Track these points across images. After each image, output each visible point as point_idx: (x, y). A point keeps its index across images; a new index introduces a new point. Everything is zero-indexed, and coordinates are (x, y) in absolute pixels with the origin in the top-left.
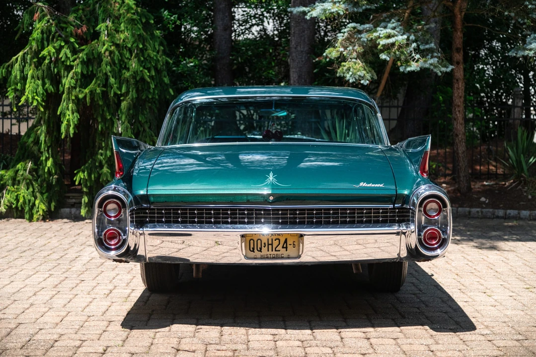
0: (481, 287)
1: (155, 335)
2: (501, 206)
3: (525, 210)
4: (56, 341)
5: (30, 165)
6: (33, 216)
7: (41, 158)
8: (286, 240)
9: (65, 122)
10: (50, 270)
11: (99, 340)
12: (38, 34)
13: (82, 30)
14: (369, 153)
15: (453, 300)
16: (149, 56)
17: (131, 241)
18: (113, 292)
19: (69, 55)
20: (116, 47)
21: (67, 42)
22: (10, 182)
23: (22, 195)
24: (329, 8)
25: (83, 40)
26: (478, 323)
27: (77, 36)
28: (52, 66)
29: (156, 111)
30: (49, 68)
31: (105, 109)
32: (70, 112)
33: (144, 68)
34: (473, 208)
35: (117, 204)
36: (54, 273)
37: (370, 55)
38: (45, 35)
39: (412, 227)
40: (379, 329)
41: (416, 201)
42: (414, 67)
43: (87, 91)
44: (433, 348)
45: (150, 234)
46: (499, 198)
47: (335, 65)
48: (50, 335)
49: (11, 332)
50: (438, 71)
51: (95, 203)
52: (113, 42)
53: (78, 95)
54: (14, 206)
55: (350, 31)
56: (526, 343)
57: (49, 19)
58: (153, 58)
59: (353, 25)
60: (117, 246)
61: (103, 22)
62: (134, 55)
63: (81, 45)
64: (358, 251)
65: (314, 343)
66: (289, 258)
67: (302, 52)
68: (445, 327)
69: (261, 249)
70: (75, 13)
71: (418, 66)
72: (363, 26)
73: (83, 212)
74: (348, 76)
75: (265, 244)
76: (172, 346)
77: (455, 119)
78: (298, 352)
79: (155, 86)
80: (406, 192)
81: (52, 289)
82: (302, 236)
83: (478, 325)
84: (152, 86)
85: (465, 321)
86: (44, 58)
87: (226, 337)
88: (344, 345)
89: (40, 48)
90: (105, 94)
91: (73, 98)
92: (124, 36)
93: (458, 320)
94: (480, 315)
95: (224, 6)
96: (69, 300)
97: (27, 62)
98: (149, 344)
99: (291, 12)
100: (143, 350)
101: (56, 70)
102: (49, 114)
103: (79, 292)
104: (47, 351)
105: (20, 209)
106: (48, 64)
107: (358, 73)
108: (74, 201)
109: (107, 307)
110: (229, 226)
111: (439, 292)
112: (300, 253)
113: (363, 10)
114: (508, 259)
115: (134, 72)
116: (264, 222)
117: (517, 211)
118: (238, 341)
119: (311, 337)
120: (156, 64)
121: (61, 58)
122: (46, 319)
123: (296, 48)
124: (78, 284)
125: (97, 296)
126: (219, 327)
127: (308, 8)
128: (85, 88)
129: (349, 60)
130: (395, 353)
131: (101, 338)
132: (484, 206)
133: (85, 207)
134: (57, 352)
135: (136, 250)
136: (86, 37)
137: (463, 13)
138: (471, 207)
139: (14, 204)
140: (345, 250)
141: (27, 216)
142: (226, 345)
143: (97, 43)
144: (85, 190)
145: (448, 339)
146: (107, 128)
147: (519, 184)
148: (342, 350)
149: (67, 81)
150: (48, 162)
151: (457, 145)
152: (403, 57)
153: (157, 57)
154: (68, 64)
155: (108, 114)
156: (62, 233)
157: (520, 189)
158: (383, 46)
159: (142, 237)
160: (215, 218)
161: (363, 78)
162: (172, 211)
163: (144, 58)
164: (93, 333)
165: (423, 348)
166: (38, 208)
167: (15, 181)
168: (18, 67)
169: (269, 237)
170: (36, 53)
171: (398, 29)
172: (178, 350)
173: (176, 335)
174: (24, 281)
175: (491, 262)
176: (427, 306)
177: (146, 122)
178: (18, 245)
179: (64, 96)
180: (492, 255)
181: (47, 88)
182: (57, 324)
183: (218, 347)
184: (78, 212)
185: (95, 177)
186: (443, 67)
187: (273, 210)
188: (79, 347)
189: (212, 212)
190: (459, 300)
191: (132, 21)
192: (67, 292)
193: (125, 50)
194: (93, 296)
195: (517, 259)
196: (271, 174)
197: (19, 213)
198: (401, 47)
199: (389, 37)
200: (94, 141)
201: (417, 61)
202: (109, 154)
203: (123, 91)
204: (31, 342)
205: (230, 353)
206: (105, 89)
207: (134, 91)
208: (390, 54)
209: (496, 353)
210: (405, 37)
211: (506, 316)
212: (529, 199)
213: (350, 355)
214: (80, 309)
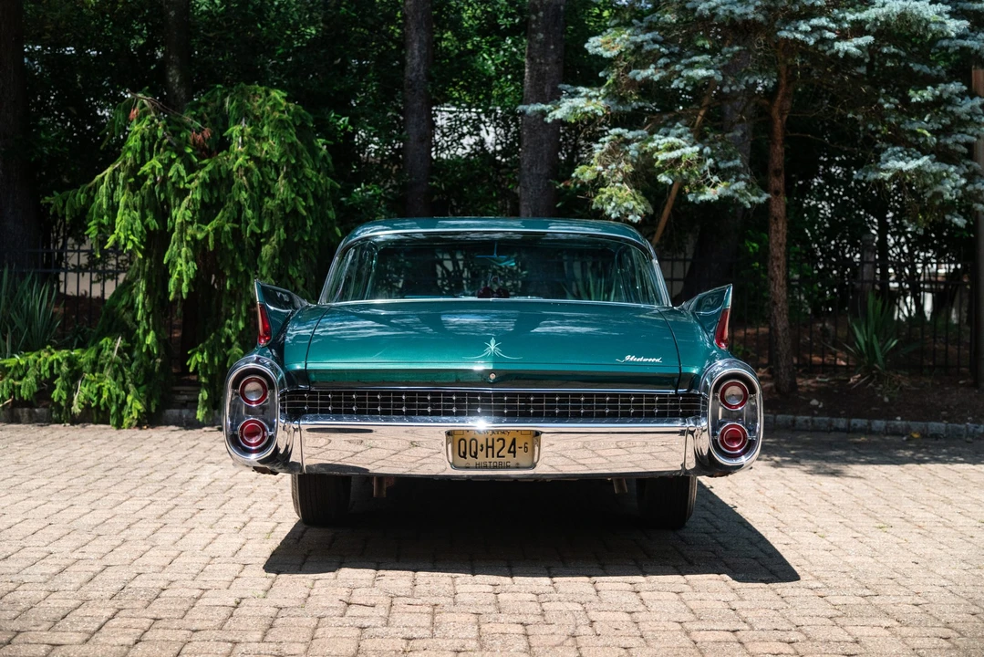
0: (811, 525)
1: (313, 584)
2: (843, 412)
3: (879, 419)
4: (164, 590)
5: (119, 342)
6: (123, 421)
7: (137, 331)
8: (514, 440)
9: (175, 276)
10: (150, 495)
11: (228, 588)
12: (136, 141)
13: (203, 136)
14: (641, 316)
15: (767, 542)
16: (305, 176)
17: (281, 440)
18: (248, 525)
19: (183, 173)
20: (255, 162)
21: (181, 154)
22: (88, 367)
23: (106, 387)
24: (581, 106)
25: (205, 152)
26: (803, 572)
27: (196, 146)
28: (157, 189)
29: (315, 261)
30: (152, 191)
31: (237, 256)
32: (184, 260)
33: (298, 194)
34: (799, 415)
35: (260, 382)
36: (157, 499)
37: (643, 177)
39: (704, 424)
40: (652, 577)
41: (709, 384)
42: (710, 194)
43: (209, 228)
44: (737, 605)
45: (309, 430)
46: (840, 400)
47: (590, 193)
48: (154, 582)
49: (95, 576)
50: (747, 202)
51: (227, 382)
52: (249, 154)
53: (195, 235)
54: (93, 405)
55: (613, 140)
56: (876, 600)
57: (154, 118)
58: (311, 179)
59: (618, 130)
60: (260, 446)
61: (236, 124)
62: (282, 175)
63: (201, 158)
65: (555, 596)
66: (518, 467)
67: (539, 175)
68: (754, 578)
69: (476, 453)
70: (193, 110)
71: (715, 193)
72: (632, 133)
73: (200, 415)
74: (609, 209)
75: (482, 446)
76: (340, 598)
77: (772, 279)
79: (314, 222)
80: (695, 371)
81: (155, 521)
82: (537, 434)
83: (803, 574)
84: (309, 223)
85: (784, 571)
86: (145, 177)
87: (421, 588)
88: (601, 601)
89: (138, 162)
90: (237, 234)
91: (189, 238)
92: (270, 147)
93: (774, 568)
94: (807, 562)
95: (420, 104)
96: (181, 535)
97: (119, 184)
98: (305, 596)
99: (523, 113)
100: (297, 603)
101: (162, 196)
102: (151, 263)
103: (196, 525)
104: (150, 603)
105: (103, 408)
106: (150, 186)
107: (625, 204)
108: (186, 397)
109: (239, 546)
110: (429, 418)
111: (745, 530)
112: (536, 460)
113: (633, 108)
114: (852, 488)
115: (282, 201)
116: (482, 412)
117: (866, 421)
118: (439, 593)
119: (551, 589)
120: (316, 189)
121: (171, 177)
122: (146, 559)
123: (529, 170)
124: (194, 514)
125: (224, 531)
126: (411, 573)
127: (549, 106)
128: (207, 225)
129: (611, 184)
130: (678, 611)
131: (232, 587)
132: (816, 412)
133: (204, 407)
134: (166, 604)
135: (287, 454)
136: (210, 147)
137: (785, 117)
138: (796, 414)
139: (93, 401)
140: (599, 456)
141: (113, 421)
142: (422, 598)
143: (226, 155)
144: (203, 380)
145: (757, 593)
146: (239, 286)
147: (869, 380)
148: (596, 607)
149: (180, 213)
150: (147, 337)
151: (775, 318)
152: (693, 180)
153: (317, 178)
154: (182, 186)
155: (241, 264)
156: (167, 445)
157: (871, 387)
158: (664, 162)
159: (297, 434)
160: (407, 406)
161: (632, 211)
162: (343, 395)
163: (298, 179)
164: (218, 579)
165: (719, 605)
166: (131, 407)
167: (96, 366)
168: (104, 191)
169: (487, 436)
170: (134, 170)
171: (685, 138)
172: (349, 604)
173: (345, 584)
174: (110, 509)
175: (826, 491)
176: (726, 549)
177: (300, 277)
178: (101, 461)
179: (174, 235)
180: (828, 483)
181: (148, 224)
182: (164, 567)
183: (410, 600)
184: (192, 414)
185: (219, 361)
186: (753, 195)
187: (496, 395)
188: (198, 598)
189: (404, 397)
190: (776, 543)
191: (281, 124)
192: (178, 525)
193: (268, 167)
194: (218, 530)
195: (866, 487)
196: (493, 341)
197: (101, 415)
198: (691, 165)
199: (671, 148)
200: (219, 306)
201: (714, 186)
202: (241, 325)
203: (265, 229)
204: (126, 590)
205: (430, 609)
206: (237, 226)
207: (282, 230)
208: (673, 174)
209: (830, 612)
210: (697, 149)
211: (848, 564)
212: (885, 403)
213: (610, 614)
214: (199, 548)
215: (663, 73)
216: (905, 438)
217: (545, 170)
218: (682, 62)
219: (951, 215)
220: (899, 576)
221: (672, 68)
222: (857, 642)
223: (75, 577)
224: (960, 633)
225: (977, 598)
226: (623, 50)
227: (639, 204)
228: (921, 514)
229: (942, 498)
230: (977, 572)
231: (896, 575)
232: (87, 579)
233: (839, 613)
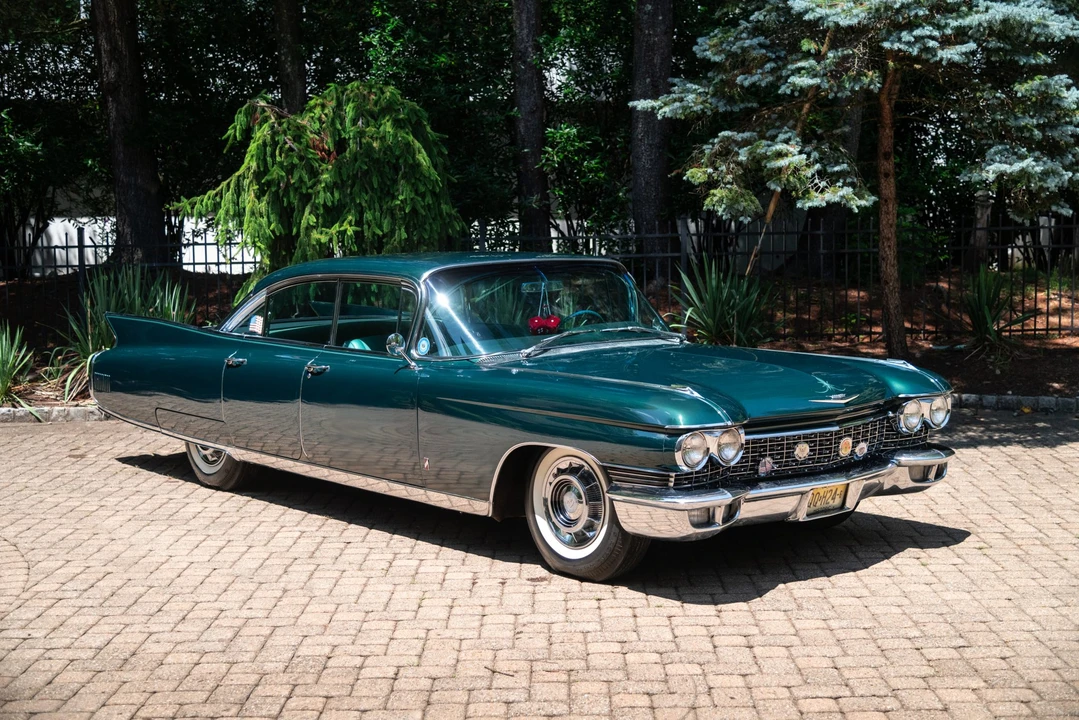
1: (460, 643)
4: (329, 658)
10: (299, 523)
11: (385, 655)
12: (258, 148)
18: (393, 564)
19: (306, 178)
20: (373, 163)
21: (302, 158)
24: (690, 105)
25: (325, 155)
27: (315, 148)
28: (281, 195)
30: (276, 198)
33: (416, 194)
38: (268, 148)
42: (817, 200)
43: (332, 231)
44: (841, 662)
47: (701, 191)
48: (319, 648)
49: (266, 642)
50: (854, 207)
52: (368, 156)
53: (320, 239)
55: (721, 141)
56: (968, 653)
57: (274, 123)
59: (727, 133)
61: (353, 126)
62: (400, 175)
63: (321, 161)
65: (676, 656)
67: (650, 145)
70: (311, 112)
71: (823, 200)
72: (741, 135)
74: (720, 210)
76: (485, 664)
77: (883, 259)
78: (655, 673)
81: (309, 561)
86: (268, 184)
88: (717, 660)
89: (262, 169)
90: (359, 236)
91: (314, 242)
93: (876, 611)
96: (334, 581)
97: (244, 190)
98: (454, 662)
99: (634, 110)
100: (448, 672)
101: (286, 200)
103: (346, 567)
104: (319, 675)
106: (274, 193)
107: (736, 206)
109: (388, 595)
113: (741, 110)
114: (958, 490)
117: (978, 395)
120: (434, 187)
121: (294, 183)
122: (308, 617)
123: (641, 140)
124: (342, 550)
125: (373, 574)
127: (659, 103)
128: (330, 228)
129: (722, 185)
130: (787, 673)
131: (388, 652)
134: (333, 677)
136: (329, 148)
137: (893, 102)
142: (558, 661)
143: (345, 158)
147: (982, 351)
148: (714, 669)
149: (304, 218)
152: (800, 186)
154: (304, 192)
157: (984, 359)
158: (771, 170)
161: (743, 212)
163: (415, 178)
164: (375, 642)
165: (826, 663)
168: (230, 197)
170: (257, 177)
171: (792, 143)
173: (488, 645)
174: (265, 545)
179: (300, 240)
181: (274, 229)
182: (325, 627)
183: (548, 666)
186: (860, 199)
188: (361, 668)
191: (396, 122)
192: (329, 567)
193: (387, 167)
194: (367, 573)
198: (798, 170)
199: (780, 155)
201: (822, 191)
203: (386, 230)
204: (296, 660)
205: (564, 677)
207: (403, 230)
208: (781, 181)
209: (926, 671)
210: (804, 156)
211: (946, 603)
212: (997, 375)
213: (727, 678)
214: (353, 599)
215: (771, 78)
216: (1015, 414)
217: (657, 140)
218: (789, 67)
219: (1058, 205)
220: (992, 618)
221: (779, 72)
222: (946, 710)
223: (248, 644)
224: (1039, 694)
225: (1061, 647)
227: (749, 205)
228: (1021, 528)
229: (1044, 503)
230: (1065, 611)
231: (990, 618)
232: (260, 646)
233: (931, 671)
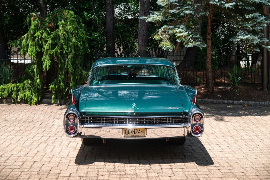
0: (217, 142)
1: (89, 167)
2: (226, 98)
3: (236, 100)
4: (50, 171)
5: (30, 81)
6: (31, 103)
7: (35, 79)
8: (140, 130)
9: (45, 64)
10: (42, 132)
11: (67, 170)
12: (33, 27)
13: (52, 25)
15: (205, 149)
16: (80, 36)
17: (79, 130)
18: (69, 144)
19: (46, 36)
20: (66, 32)
21: (45, 30)
22: (22, 88)
23: (27, 94)
24: (155, 18)
25: (52, 29)
27: (49, 27)
28: (39, 40)
29: (83, 59)
30: (38, 41)
31: (62, 58)
32: (47, 60)
33: (78, 41)
34: (214, 99)
36: (44, 134)
37: (173, 39)
38: (36, 27)
39: (189, 125)
40: (176, 164)
41: (191, 115)
42: (190, 45)
43: (54, 51)
44: (197, 173)
45: (86, 127)
46: (226, 95)
47: (158, 42)
48: (48, 168)
49: (32, 166)
50: (201, 47)
52: (64, 30)
53: (50, 53)
54: (23, 99)
55: (164, 28)
56: (233, 171)
57: (38, 20)
58: (81, 37)
59: (166, 26)
60: (74, 133)
61: (60, 21)
62: (73, 36)
63: (51, 31)
64: (168, 133)
65: (151, 171)
66: (141, 137)
67: (143, 30)
68: (202, 163)
69: (130, 133)
70: (48, 17)
71: (192, 45)
72: (169, 27)
73: (53, 101)
74: (163, 48)
75: (132, 131)
76: (96, 173)
77: (207, 63)
78: (145, 176)
79: (82, 48)
80: (187, 111)
81: (45, 143)
82: (146, 129)
83: (214, 162)
84: (81, 49)
85: (209, 160)
86: (36, 37)
87: (116, 168)
89: (34, 33)
90: (61, 53)
91: (48, 54)
92: (69, 27)
93: (207, 159)
94: (215, 157)
95: (110, 10)
96: (52, 149)
97: (29, 39)
98: (87, 172)
100: (85, 175)
101: (41, 42)
102: (38, 60)
103: (56, 145)
104: (47, 176)
105: (26, 100)
106: (37, 40)
107: (168, 46)
108: (48, 96)
109: (68, 153)
110: (118, 125)
112: (146, 135)
113: (170, 20)
114: (228, 126)
115: (74, 43)
116: (131, 123)
117: (232, 101)
118: (121, 170)
119: (150, 168)
120: (83, 39)
121: (43, 37)
122: (45, 159)
123: (141, 29)
124: (55, 140)
125: (64, 147)
126: (113, 163)
127: (147, 17)
129: (164, 40)
130: (182, 176)
131: (68, 169)
132: (219, 98)
133: (53, 99)
134: (52, 176)
136: (53, 27)
137: (211, 19)
139: (23, 98)
140: (163, 133)
142: (117, 172)
143: (58, 30)
144: (53, 92)
145: (203, 168)
146: (62, 66)
147: (234, 89)
148: (161, 175)
149: (46, 47)
150: (38, 80)
152: (186, 41)
153: (83, 36)
154: (46, 40)
155: (63, 61)
156: (44, 112)
157: (234, 91)
158: (178, 36)
159: (83, 128)
160: (112, 121)
161: (169, 48)
162: (95, 118)
163: (78, 37)
164: (64, 166)
165: (193, 173)
166: (34, 99)
167: (24, 88)
168: (25, 40)
169: (133, 129)
170: (33, 35)
171: (184, 29)
172: (98, 175)
173: (97, 167)
174: (33, 139)
175: (221, 127)
177: (79, 64)
178: (28, 119)
179: (44, 53)
180: (221, 124)
181: (37, 50)
182: (49, 162)
183: (114, 173)
184: (50, 101)
185: (57, 87)
186: (202, 45)
187: (135, 118)
188: (60, 173)
189: (111, 119)
190: (207, 149)
191: (72, 21)
192: (51, 145)
193: (70, 33)
194: (62, 147)
195: (232, 126)
196: (134, 104)
197: (25, 101)
198: (186, 37)
199: (180, 32)
200: (57, 72)
201: (192, 43)
202: (63, 77)
203: (69, 51)
204: (41, 171)
205: (119, 177)
206: (62, 50)
207: (74, 51)
208: (181, 40)
209: (221, 176)
210: (187, 33)
211: (226, 157)
212: (238, 95)
213: (165, 177)
214: (58, 154)
215: (178, 11)
216: (243, 106)
217: (145, 29)
218: (183, 8)
219: (256, 48)
220: (239, 161)
221: (181, 9)
223: (27, 166)
225: (258, 170)
226: (167, 4)
227: (171, 46)
228: (245, 137)
229: (252, 130)
230: (259, 159)
231: (238, 161)
232: (30, 167)
233: (223, 176)
